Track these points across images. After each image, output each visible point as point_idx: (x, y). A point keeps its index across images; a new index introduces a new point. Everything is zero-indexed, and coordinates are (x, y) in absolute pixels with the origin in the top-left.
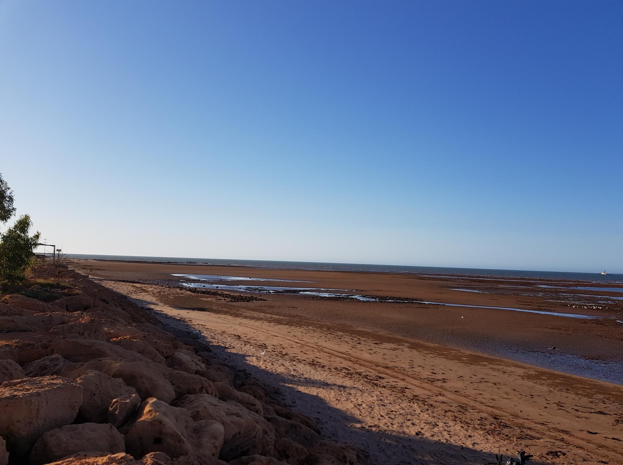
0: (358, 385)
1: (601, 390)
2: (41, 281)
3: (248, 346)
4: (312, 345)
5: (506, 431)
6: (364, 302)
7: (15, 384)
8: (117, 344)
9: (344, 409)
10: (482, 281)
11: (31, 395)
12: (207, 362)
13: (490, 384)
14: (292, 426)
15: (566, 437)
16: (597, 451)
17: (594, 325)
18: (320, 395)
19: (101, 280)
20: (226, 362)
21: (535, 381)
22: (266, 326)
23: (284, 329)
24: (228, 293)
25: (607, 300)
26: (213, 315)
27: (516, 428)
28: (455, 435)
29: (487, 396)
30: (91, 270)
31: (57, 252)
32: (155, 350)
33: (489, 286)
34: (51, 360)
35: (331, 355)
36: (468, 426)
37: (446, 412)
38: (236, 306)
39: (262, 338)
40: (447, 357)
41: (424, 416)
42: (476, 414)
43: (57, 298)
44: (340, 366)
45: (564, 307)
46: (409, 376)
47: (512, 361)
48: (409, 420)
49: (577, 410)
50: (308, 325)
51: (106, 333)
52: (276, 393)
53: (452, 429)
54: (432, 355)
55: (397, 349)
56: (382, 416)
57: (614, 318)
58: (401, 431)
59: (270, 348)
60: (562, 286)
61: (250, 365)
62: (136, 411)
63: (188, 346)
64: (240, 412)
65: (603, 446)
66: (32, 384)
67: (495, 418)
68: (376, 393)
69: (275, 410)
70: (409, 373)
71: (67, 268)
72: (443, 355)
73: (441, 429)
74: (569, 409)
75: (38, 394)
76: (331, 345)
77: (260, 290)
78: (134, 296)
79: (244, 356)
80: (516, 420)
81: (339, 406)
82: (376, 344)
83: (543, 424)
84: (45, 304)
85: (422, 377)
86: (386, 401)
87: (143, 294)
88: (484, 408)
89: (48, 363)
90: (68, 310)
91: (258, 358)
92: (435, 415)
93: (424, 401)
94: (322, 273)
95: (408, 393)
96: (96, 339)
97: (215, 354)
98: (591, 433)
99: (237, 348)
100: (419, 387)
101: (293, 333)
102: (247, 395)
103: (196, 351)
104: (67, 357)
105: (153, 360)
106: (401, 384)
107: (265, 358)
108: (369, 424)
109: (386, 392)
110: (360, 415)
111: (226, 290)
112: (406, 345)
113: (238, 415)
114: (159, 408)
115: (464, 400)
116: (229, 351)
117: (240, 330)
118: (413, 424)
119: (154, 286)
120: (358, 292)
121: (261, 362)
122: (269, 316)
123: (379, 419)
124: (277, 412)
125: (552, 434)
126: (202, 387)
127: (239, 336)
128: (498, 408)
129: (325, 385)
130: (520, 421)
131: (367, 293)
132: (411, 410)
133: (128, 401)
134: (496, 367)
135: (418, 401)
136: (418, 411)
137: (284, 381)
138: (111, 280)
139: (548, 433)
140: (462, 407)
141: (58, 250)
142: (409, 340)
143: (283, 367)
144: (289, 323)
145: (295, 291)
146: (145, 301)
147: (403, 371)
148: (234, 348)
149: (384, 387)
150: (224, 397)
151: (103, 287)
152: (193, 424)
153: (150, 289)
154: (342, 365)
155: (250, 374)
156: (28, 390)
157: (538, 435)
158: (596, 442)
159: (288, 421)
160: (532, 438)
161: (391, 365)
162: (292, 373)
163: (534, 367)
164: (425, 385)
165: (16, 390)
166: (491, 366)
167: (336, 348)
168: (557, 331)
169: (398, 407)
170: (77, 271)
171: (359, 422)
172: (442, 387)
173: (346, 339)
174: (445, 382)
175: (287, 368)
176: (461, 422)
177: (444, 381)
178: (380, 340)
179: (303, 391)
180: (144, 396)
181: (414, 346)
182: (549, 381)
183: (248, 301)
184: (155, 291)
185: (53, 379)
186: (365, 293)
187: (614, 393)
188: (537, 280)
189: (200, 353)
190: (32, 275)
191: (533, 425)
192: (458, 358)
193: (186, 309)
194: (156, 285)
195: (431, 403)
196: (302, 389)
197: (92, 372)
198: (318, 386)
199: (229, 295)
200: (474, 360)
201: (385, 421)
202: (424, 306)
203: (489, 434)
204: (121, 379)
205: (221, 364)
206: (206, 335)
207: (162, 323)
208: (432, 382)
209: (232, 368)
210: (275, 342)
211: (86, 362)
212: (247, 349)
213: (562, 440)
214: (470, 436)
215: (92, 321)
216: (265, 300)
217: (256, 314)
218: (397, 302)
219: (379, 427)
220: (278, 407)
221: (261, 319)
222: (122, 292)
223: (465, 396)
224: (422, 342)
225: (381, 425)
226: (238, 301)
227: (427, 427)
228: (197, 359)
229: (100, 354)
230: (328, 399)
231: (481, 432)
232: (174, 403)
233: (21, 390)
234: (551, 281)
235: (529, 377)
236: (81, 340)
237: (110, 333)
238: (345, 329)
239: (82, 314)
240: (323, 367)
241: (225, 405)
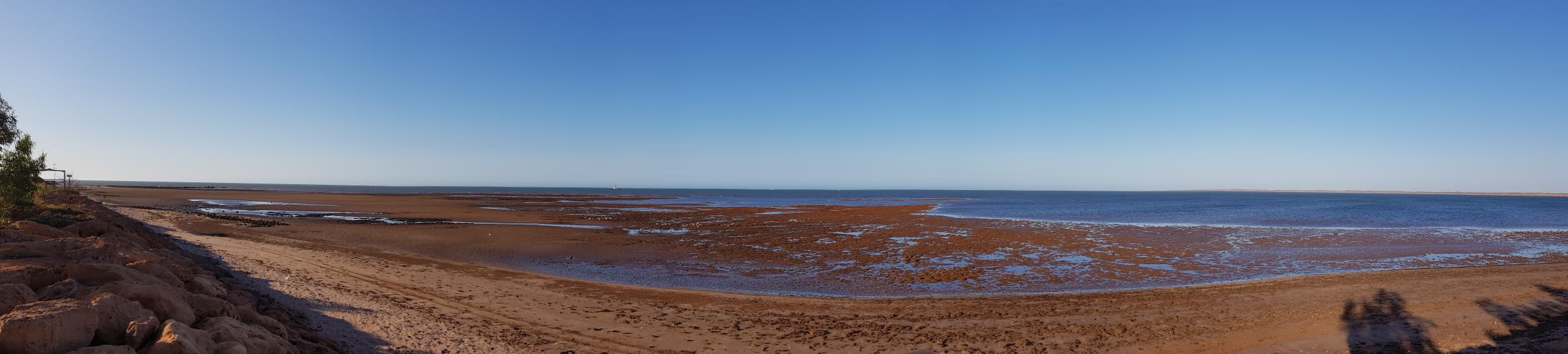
0: (386, 308)
1: (609, 291)
2: (52, 206)
3: (271, 271)
4: (337, 270)
5: (525, 339)
6: (392, 224)
7: (29, 308)
8: (134, 268)
9: (371, 332)
10: (510, 199)
11: (44, 317)
12: (229, 287)
13: (513, 297)
14: (318, 349)
15: (576, 337)
16: (600, 345)
17: (605, 234)
18: (346, 319)
19: (115, 206)
20: (248, 288)
21: (554, 290)
22: (289, 250)
23: (308, 253)
24: (248, 218)
25: (616, 211)
26: (234, 240)
27: (534, 335)
28: (479, 348)
29: (510, 308)
30: (105, 196)
31: (67, 178)
32: (173, 274)
33: (515, 203)
34: (65, 285)
35: (357, 279)
36: (491, 339)
37: (471, 327)
38: (258, 231)
39: (285, 264)
40: (475, 275)
41: (451, 334)
42: (498, 327)
43: (68, 224)
44: (366, 290)
45: (582, 219)
46: (437, 296)
47: (534, 274)
48: (435, 339)
49: (587, 312)
50: (333, 249)
51: (122, 258)
52: (301, 317)
53: (476, 344)
54: (459, 274)
55: (425, 270)
56: (409, 337)
57: (621, 226)
58: (428, 350)
59: (293, 274)
60: (581, 200)
61: (273, 290)
62: (155, 334)
63: (209, 272)
64: (263, 334)
65: (605, 340)
66: (45, 307)
67: (516, 329)
68: (403, 314)
69: (300, 334)
70: (437, 293)
71: (78, 194)
72: (471, 272)
73: (467, 345)
74: (581, 312)
75: (52, 317)
76: (357, 268)
77: (282, 215)
78: (150, 223)
79: (267, 281)
80: (535, 328)
81: (365, 330)
82: (404, 266)
83: (558, 328)
84: (56, 230)
85: (450, 296)
86: (413, 322)
87: (160, 220)
88: (506, 320)
89: (61, 287)
90: (81, 235)
91: (282, 283)
92: (461, 332)
93: (450, 320)
94: (347, 196)
95: (436, 313)
96: (112, 263)
97: (237, 280)
98: (597, 330)
99: (260, 273)
100: (445, 306)
101: (317, 258)
102: (271, 319)
103: (217, 278)
104: (81, 282)
105: (172, 284)
106: (429, 304)
107: (290, 283)
108: (397, 346)
109: (414, 313)
110: (388, 337)
111: (247, 215)
112: (435, 265)
113: (261, 337)
114: (178, 329)
115: (488, 314)
116: (251, 276)
117: (262, 255)
118: (439, 343)
119: (171, 212)
120: (385, 214)
121: (285, 287)
122: (292, 240)
123: (406, 340)
124: (302, 336)
125: (565, 336)
126: (223, 310)
127: (261, 261)
128: (518, 319)
129: (351, 309)
130: (538, 328)
131: (395, 216)
132: (437, 330)
133: (146, 323)
134: (519, 280)
135: (445, 320)
136: (445, 330)
137: (309, 305)
138: (126, 207)
139: (561, 336)
140: (486, 321)
141: (68, 176)
142: (438, 260)
143: (308, 292)
144: (313, 248)
145: (319, 215)
146: (162, 228)
147: (431, 292)
148: (256, 273)
149: (412, 308)
150: (247, 319)
151: (118, 213)
152: (214, 346)
153: (167, 215)
154: (369, 289)
155: (274, 299)
156: (41, 312)
157: (553, 339)
158: (601, 337)
159: (314, 344)
160: (548, 342)
161: (418, 286)
162: (318, 297)
163: (553, 276)
164: (452, 304)
165: (28, 313)
166: (515, 280)
167: (363, 271)
168: (574, 242)
169: (425, 327)
170: (89, 197)
171: (387, 344)
172: (468, 304)
173: (373, 263)
174: (471, 299)
175: (312, 293)
176: (485, 336)
177: (471, 297)
178: (408, 262)
179: (329, 315)
180: (163, 318)
181: (442, 267)
182: (565, 289)
183: (270, 226)
184: (173, 217)
185: (66, 302)
186: (392, 216)
187: (618, 292)
188: (559, 196)
189: (221, 278)
190: (42, 201)
191: (549, 331)
192: (484, 275)
193: (205, 234)
194: (173, 210)
195: (457, 320)
196: (328, 313)
197: (107, 294)
198: (344, 310)
199: (250, 220)
200: (500, 275)
201: (411, 341)
202: (453, 226)
203: (510, 344)
204: (137, 302)
205: (243, 290)
206: (227, 261)
207: (180, 249)
208: (459, 300)
209: (254, 293)
210: (299, 267)
211: (101, 285)
212: (271, 275)
213: (573, 340)
214: (492, 349)
215: (107, 246)
216: (288, 225)
217: (278, 239)
218: (425, 224)
219: (406, 347)
220: (303, 331)
221: (283, 244)
222: (138, 218)
223: (490, 311)
224: (450, 262)
225: (408, 345)
226: (259, 226)
227: (453, 344)
228: (217, 284)
229: (116, 278)
230: (353, 322)
231: (503, 344)
232: (195, 325)
233: (33, 313)
234: (572, 196)
235: (549, 287)
236: (95, 264)
237: (125, 258)
238: (372, 253)
239: (96, 239)
240: (349, 291)
241: (246, 327)
